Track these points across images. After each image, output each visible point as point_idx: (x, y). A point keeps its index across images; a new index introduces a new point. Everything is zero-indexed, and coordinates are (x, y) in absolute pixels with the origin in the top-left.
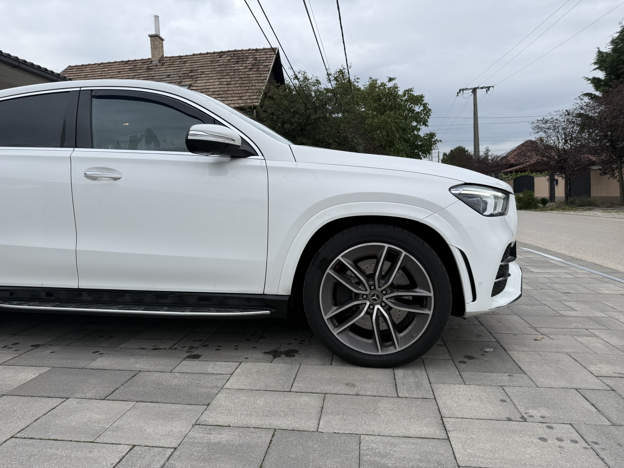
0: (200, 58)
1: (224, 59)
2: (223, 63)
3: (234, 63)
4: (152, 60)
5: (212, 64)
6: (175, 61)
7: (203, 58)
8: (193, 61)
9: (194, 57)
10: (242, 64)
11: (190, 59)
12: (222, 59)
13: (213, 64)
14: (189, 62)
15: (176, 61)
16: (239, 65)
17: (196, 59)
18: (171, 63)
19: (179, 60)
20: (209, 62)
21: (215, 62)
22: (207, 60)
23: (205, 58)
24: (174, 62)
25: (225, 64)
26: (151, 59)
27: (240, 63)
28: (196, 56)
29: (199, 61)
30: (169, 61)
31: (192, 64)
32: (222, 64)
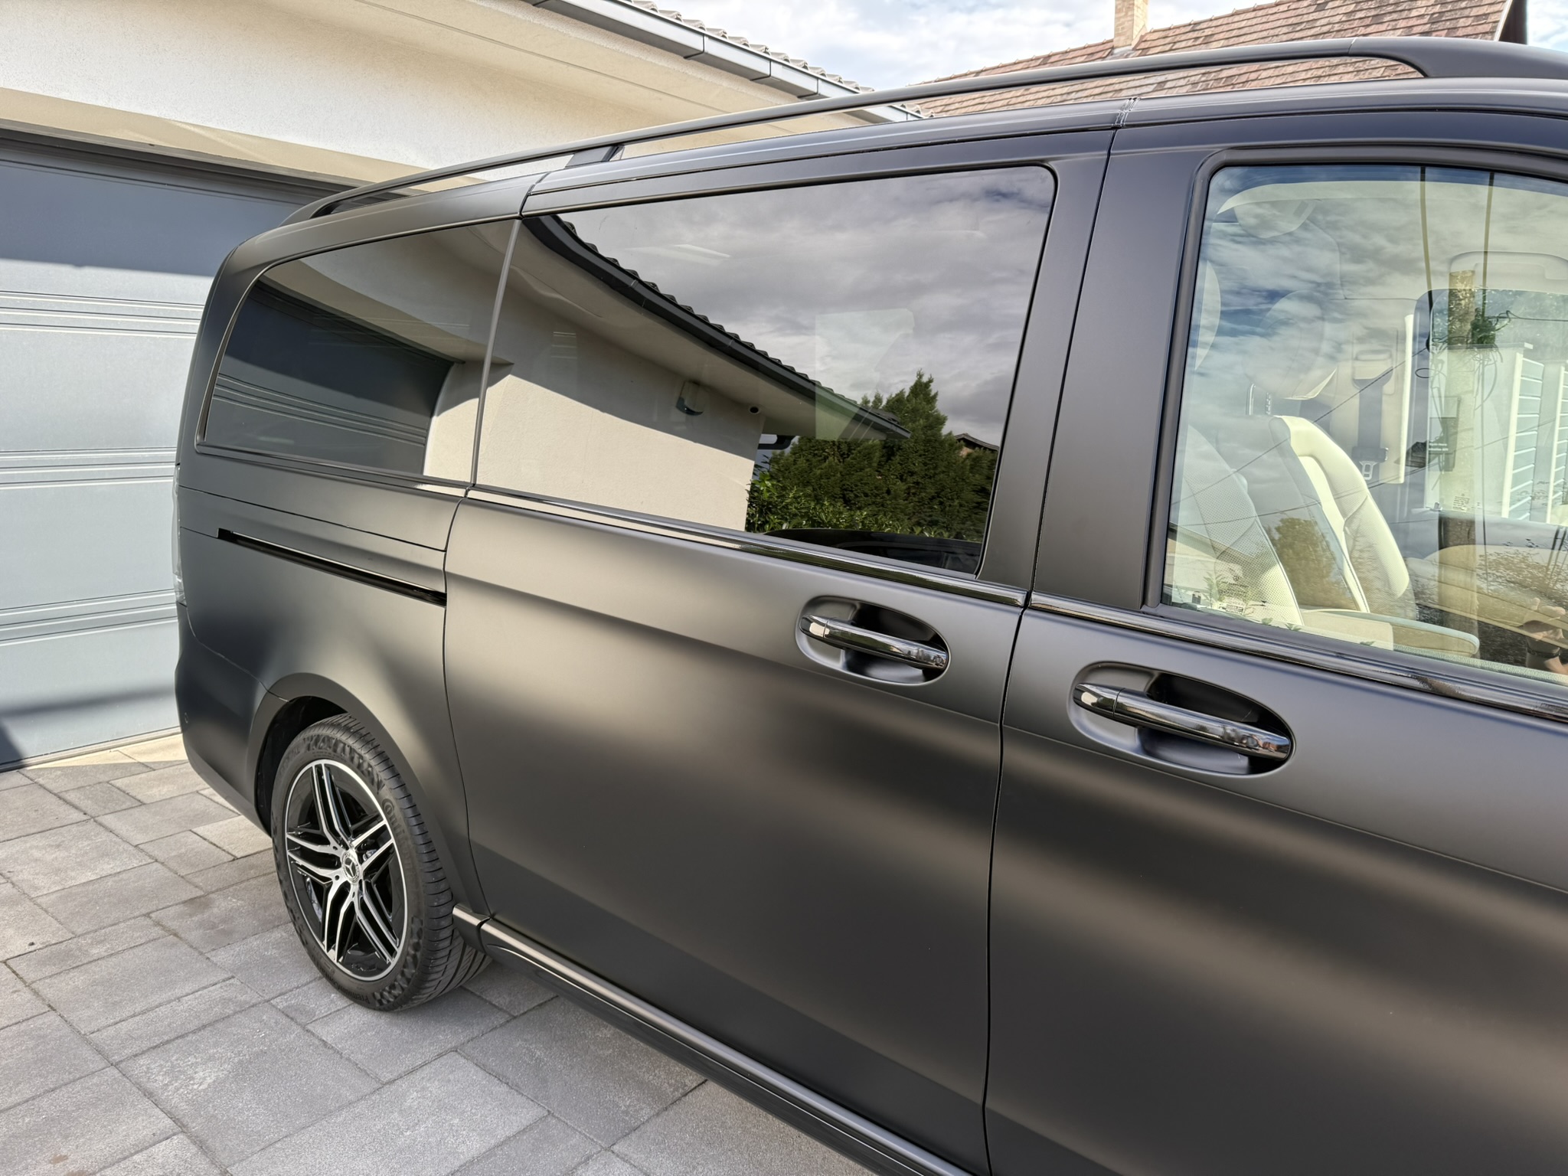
0: (1254, 21)
1: (1333, 12)
2: (1330, 26)
3: (1368, 21)
4: (1115, 44)
5: (1292, 36)
6: (1178, 39)
7: (1264, 19)
8: (1235, 33)
9: (1237, 18)
10: (1394, 23)
11: (1225, 28)
12: (1327, 13)
13: (1298, 35)
14: (1221, 36)
15: (1184, 37)
16: (1383, 27)
17: (1243, 24)
18: (1168, 47)
19: (1191, 35)
20: (1285, 30)
21: (1302, 26)
22: (1278, 23)
23: (1272, 18)
24: (1175, 43)
25: (1337, 27)
26: (1112, 41)
27: (1386, 19)
28: (1242, 17)
29: (1253, 29)
30: (1162, 42)
31: (1231, 41)
32: (1325, 29)
